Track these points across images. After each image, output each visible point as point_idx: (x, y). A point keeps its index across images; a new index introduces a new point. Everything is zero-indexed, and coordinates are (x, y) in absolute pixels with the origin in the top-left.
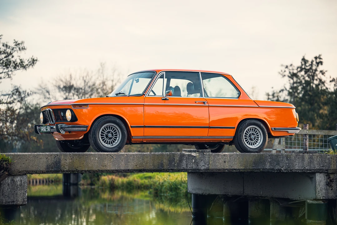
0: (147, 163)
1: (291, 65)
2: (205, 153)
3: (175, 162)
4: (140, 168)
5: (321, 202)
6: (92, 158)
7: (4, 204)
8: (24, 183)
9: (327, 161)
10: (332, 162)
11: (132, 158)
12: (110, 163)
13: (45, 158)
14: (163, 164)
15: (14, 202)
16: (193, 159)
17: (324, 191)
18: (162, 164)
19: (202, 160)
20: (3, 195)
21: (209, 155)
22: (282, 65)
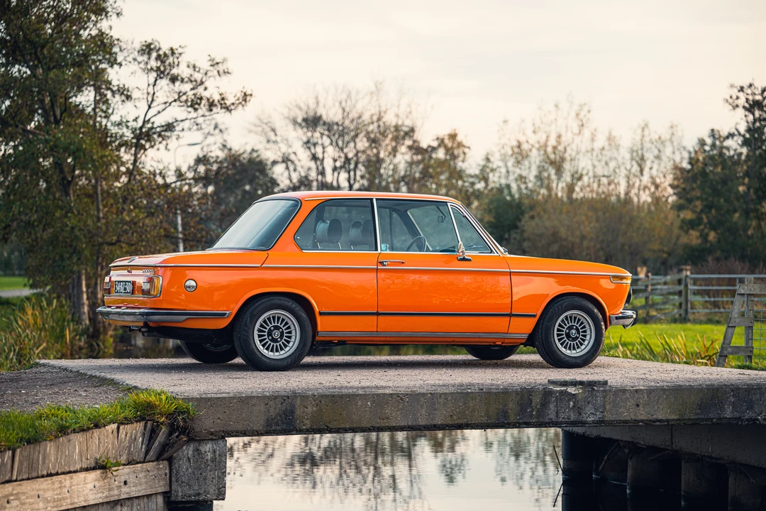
0: (473, 411)
1: (751, 85)
2: (595, 388)
3: (532, 407)
4: (460, 422)
6: (360, 403)
7: (180, 499)
8: (220, 455)
11: (441, 401)
12: (397, 411)
13: (263, 405)
14: (507, 412)
15: (199, 494)
16: (570, 400)
18: (505, 413)
19: (588, 403)
20: (177, 481)
21: (605, 391)
22: (732, 86)
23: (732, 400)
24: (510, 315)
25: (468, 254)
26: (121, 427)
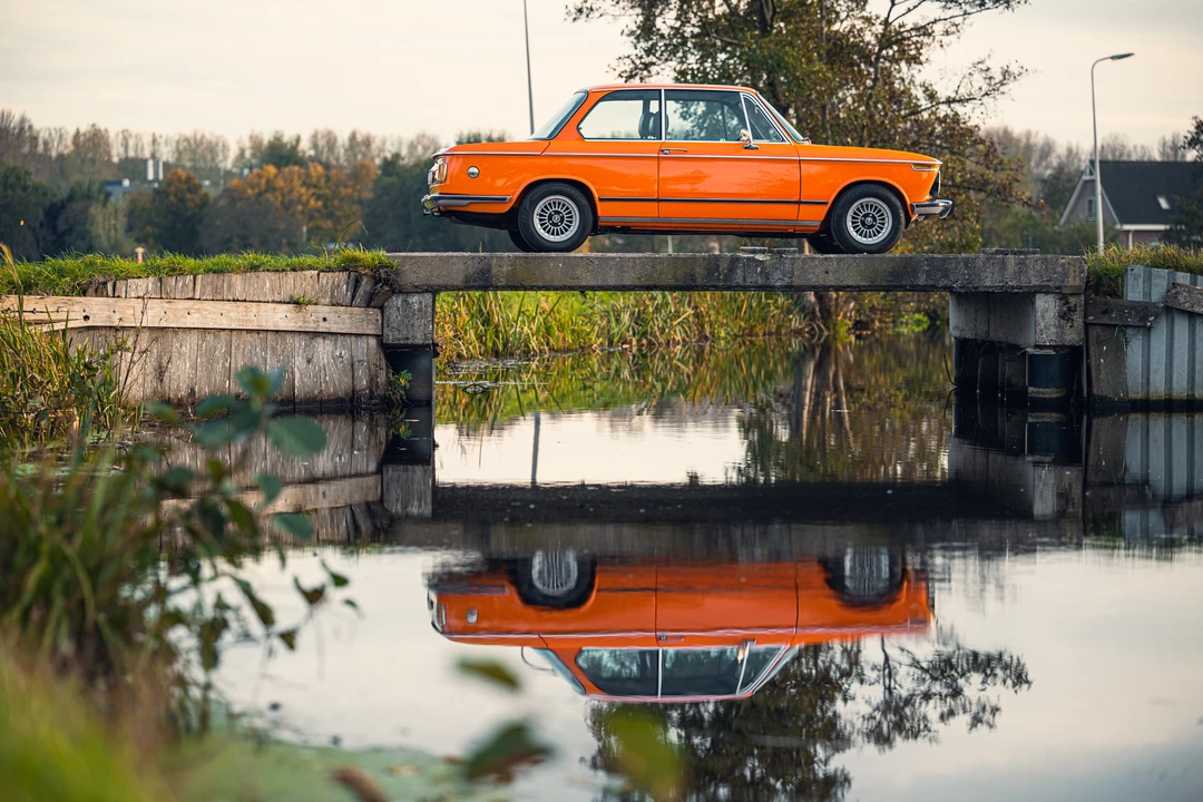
0: (661, 274)
2: (784, 255)
3: (719, 272)
5: (1052, 352)
7: (390, 342)
9: (1059, 269)
10: (1071, 271)
11: (630, 264)
12: (589, 272)
13: (462, 263)
15: (407, 339)
16: (757, 266)
17: (1053, 330)
18: (693, 277)
19: (776, 269)
20: (388, 326)
21: (794, 259)
23: (927, 268)
24: (799, 203)
25: (754, 143)
26: (321, 274)
